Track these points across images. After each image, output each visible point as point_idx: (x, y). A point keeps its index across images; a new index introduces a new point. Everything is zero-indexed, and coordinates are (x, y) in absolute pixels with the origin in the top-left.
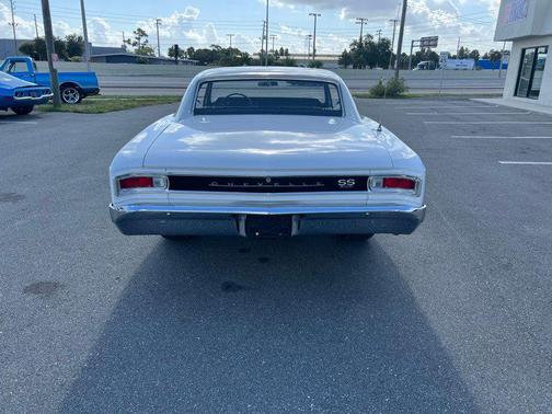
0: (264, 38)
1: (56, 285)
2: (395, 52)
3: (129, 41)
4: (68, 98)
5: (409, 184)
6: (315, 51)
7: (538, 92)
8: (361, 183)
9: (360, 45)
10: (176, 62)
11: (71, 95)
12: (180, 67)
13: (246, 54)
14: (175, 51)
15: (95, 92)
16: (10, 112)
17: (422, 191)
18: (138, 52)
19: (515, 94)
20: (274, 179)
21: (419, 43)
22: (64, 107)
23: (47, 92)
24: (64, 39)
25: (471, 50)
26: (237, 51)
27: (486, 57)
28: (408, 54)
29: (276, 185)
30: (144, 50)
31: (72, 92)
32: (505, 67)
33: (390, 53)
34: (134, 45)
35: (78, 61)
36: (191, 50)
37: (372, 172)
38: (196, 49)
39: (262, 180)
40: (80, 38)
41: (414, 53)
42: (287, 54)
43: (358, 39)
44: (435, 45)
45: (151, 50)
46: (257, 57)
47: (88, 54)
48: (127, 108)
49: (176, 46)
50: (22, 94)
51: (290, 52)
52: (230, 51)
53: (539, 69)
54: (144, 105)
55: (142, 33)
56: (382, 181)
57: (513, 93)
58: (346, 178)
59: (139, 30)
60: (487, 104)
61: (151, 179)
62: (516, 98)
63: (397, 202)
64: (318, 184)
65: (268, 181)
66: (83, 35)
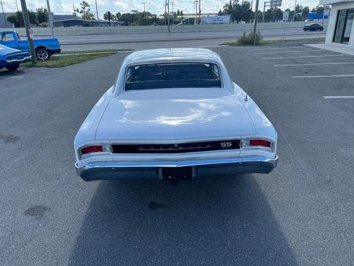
0: (166, 4)
1: (45, 209)
2: (254, 10)
3: (77, 10)
4: (41, 57)
5: (267, 144)
6: (200, 11)
7: (349, 38)
8: (236, 144)
9: (230, 7)
10: (109, 24)
11: (43, 54)
12: (112, 28)
13: (155, 15)
14: (108, 16)
15: (58, 51)
16: (5, 69)
17: (276, 148)
18: (84, 17)
19: (333, 41)
20: (180, 145)
21: (269, 4)
22: (39, 63)
23: (28, 55)
24: (35, 11)
25: (304, 6)
26: (149, 14)
27: (313, 11)
28: (262, 11)
29: (181, 148)
30: (88, 16)
31: (43, 52)
32: (326, 17)
33: (250, 11)
34: (81, 12)
35: (45, 26)
36: (118, 14)
37: (243, 137)
38: (122, 13)
39: (172, 146)
40: (45, 10)
41: (266, 10)
42: (182, 14)
43: (229, 2)
44: (280, 5)
45: (92, 15)
46: (163, 17)
47: (51, 21)
48: (80, 62)
49: (109, 12)
50: (11, 58)
51: (184, 13)
52: (144, 14)
53: (350, 19)
54: (91, 59)
55: (86, 4)
56: (249, 142)
57: (332, 39)
58: (226, 141)
59: (84, 2)
60: (315, 48)
61: (101, 146)
62: (334, 43)
63: (259, 154)
64: (208, 146)
65: (176, 146)
66: (47, 8)
